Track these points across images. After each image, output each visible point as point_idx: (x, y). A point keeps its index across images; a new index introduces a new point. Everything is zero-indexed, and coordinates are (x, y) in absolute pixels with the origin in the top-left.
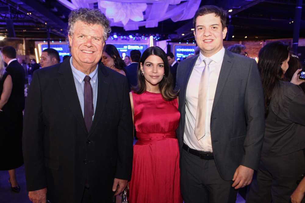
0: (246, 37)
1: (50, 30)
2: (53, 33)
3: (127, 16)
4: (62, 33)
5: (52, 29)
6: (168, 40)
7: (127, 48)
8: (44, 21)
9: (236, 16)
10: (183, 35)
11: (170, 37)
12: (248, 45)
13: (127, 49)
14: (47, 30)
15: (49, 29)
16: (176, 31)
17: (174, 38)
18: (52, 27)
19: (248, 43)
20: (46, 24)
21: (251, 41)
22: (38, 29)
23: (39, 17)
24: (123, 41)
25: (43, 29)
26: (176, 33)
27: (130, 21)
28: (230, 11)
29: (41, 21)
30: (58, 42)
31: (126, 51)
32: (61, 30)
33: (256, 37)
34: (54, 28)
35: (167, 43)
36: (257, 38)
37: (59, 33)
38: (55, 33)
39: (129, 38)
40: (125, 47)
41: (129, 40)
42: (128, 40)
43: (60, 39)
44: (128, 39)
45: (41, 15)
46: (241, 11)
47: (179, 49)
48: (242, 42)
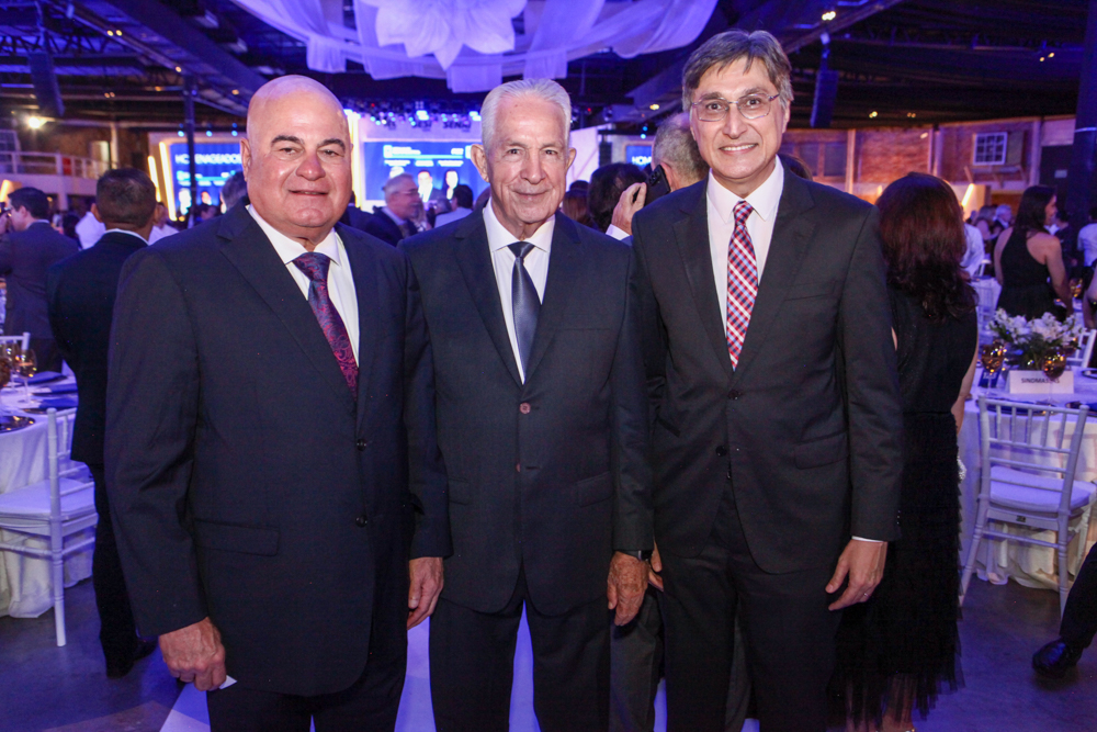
0: (874, 114)
1: (194, 93)
2: (205, 102)
3: (453, 34)
4: (239, 103)
5: (202, 88)
6: (601, 127)
7: (464, 155)
8: (172, 60)
9: (847, 36)
10: (655, 107)
11: (609, 115)
12: (879, 144)
13: (464, 159)
14: (186, 93)
15: (190, 90)
16: (630, 95)
17: (622, 118)
18: (201, 82)
19: (877, 136)
20: (179, 69)
21: (889, 130)
22: (158, 89)
23: (151, 45)
24: (449, 130)
25: (173, 88)
26: (630, 102)
27: (467, 54)
28: (829, 16)
29: (161, 60)
30: (227, 134)
31: (459, 164)
32: (235, 92)
33: (909, 115)
34: (208, 86)
35: (600, 138)
36: (914, 116)
37: (227, 102)
38: (213, 105)
39: (468, 118)
40: (457, 152)
41: (468, 127)
42: (465, 126)
43: (234, 125)
44: (466, 123)
45: (156, 39)
46: (867, 15)
47: (641, 157)
48: (857, 133)
